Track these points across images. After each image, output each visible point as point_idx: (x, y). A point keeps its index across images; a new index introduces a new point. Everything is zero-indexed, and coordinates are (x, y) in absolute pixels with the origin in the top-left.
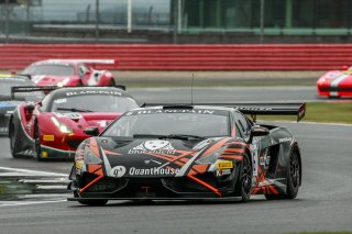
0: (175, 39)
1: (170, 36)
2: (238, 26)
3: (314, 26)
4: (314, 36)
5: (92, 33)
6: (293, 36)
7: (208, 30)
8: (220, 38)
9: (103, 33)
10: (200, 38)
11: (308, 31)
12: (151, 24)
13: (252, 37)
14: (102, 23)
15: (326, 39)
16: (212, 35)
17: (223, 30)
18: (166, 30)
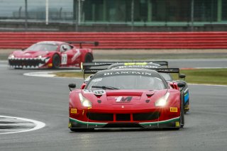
0: (77, 28)
1: (73, 27)
2: (117, 20)
3: (166, 20)
4: (166, 27)
5: (22, 25)
6: (152, 27)
7: (98, 23)
8: (106, 28)
9: (30, 25)
10: (93, 28)
11: (162, 24)
12: (61, 19)
13: (126, 28)
14: (29, 18)
15: (173, 28)
16: (100, 26)
17: (108, 23)
18: (71, 23)
